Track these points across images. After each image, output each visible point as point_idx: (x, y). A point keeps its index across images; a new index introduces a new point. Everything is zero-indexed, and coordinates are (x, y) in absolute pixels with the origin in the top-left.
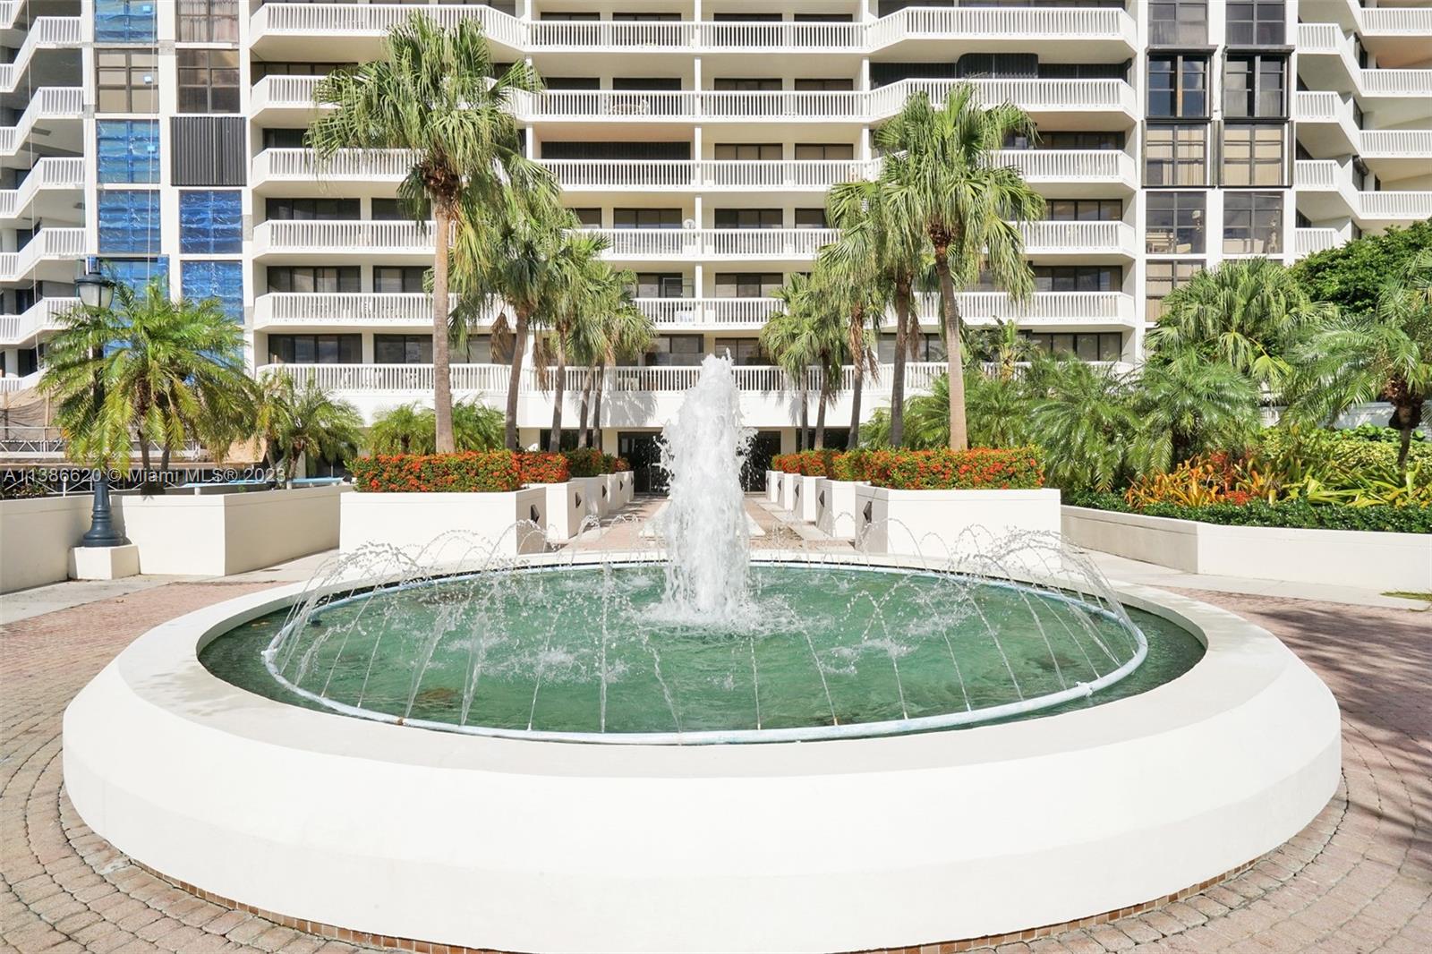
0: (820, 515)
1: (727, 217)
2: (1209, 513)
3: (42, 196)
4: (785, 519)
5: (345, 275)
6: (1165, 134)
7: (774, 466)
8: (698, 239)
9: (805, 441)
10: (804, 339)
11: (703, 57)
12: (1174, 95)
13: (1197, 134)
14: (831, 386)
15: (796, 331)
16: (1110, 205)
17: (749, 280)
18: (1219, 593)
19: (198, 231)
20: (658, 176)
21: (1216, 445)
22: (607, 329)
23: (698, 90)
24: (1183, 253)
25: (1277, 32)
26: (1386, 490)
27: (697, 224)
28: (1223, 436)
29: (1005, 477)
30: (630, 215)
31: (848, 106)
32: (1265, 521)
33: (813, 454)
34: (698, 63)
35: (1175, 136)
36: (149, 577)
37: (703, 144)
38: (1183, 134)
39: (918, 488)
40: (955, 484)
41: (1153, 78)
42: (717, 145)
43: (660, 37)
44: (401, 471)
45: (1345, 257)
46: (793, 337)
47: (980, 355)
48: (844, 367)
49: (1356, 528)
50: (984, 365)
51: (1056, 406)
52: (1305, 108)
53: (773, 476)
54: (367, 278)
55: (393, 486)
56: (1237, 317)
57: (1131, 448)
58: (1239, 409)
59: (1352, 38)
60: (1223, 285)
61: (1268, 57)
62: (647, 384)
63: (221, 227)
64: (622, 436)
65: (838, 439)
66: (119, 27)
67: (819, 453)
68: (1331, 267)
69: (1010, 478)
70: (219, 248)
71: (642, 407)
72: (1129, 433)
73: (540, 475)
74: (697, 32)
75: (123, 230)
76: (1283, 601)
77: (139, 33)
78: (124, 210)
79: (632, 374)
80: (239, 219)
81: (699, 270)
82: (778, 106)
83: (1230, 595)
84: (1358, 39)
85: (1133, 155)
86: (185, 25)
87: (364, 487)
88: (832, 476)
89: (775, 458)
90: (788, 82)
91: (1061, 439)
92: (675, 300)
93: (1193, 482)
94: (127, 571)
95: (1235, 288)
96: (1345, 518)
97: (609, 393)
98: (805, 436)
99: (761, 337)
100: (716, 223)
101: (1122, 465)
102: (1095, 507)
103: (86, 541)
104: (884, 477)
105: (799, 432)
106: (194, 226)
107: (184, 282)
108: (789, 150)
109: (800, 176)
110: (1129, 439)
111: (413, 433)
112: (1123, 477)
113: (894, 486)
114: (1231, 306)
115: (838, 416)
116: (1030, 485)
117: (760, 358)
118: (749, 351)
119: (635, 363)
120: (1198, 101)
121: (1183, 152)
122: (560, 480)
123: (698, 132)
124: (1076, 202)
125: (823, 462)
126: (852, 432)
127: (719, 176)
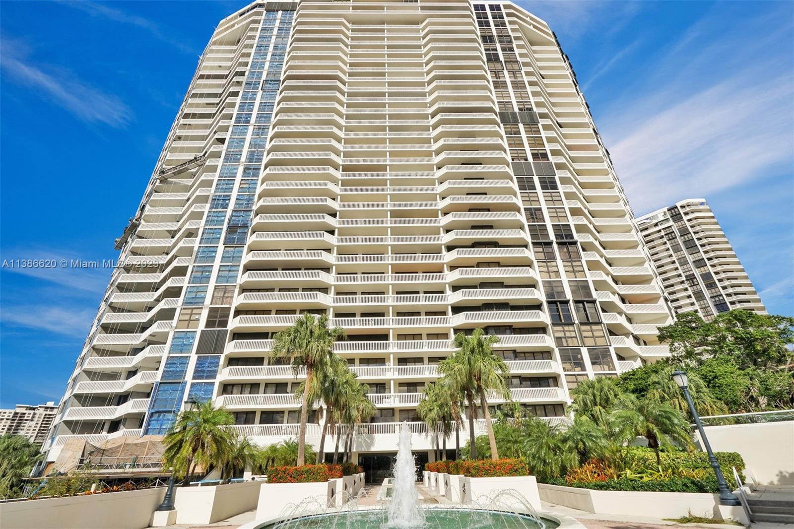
0: (446, 491)
1: (402, 361)
2: (594, 486)
3: (146, 359)
4: (433, 494)
5: (254, 387)
6: (560, 328)
7: (426, 469)
8: (392, 370)
9: (438, 457)
10: (435, 411)
11: (393, 306)
12: (559, 315)
13: (571, 328)
14: (447, 430)
15: (431, 408)
16: (546, 354)
17: (412, 386)
18: (600, 521)
19: (201, 371)
20: (376, 347)
21: (594, 455)
22: (358, 409)
23: (391, 317)
24: (578, 371)
25: (590, 295)
26: (653, 473)
27: (391, 364)
28: (596, 452)
29: (514, 471)
30: (366, 361)
31: (445, 321)
32: (614, 488)
33: (441, 462)
34: (391, 308)
35: (563, 329)
36: (180, 525)
37: (393, 335)
38: (566, 328)
39: (481, 476)
40: (494, 475)
41: (550, 310)
42: (398, 335)
43: (378, 300)
44: (285, 474)
45: (633, 375)
46: (431, 410)
47: (506, 415)
48: (452, 422)
49: (646, 490)
50: (509, 419)
51: (533, 440)
52: (607, 319)
53: (426, 473)
54: (262, 388)
55: (281, 480)
56: (598, 400)
57: (563, 457)
58: (599, 440)
59: (617, 295)
60: (589, 387)
61: (588, 302)
62: (371, 431)
63: (210, 369)
64: (360, 455)
65: (452, 455)
66: (191, 301)
67: (444, 462)
68: (630, 379)
69: (516, 471)
70: (207, 378)
71: (369, 441)
72: (562, 451)
73: (332, 474)
74: (390, 298)
75: (173, 371)
76: (622, 523)
77: (198, 303)
78: (175, 364)
79: (365, 427)
80: (217, 366)
81: (392, 382)
82: (420, 321)
83: (604, 521)
84: (619, 295)
85: (550, 336)
86: (214, 300)
87: (270, 481)
88: (450, 473)
89: (426, 465)
90: (423, 313)
91: (537, 454)
92: (383, 394)
93: (587, 472)
94: (171, 522)
95: (594, 388)
96: (641, 486)
97: (356, 435)
98: (438, 453)
99: (417, 409)
100: (398, 362)
101: (562, 465)
102: (556, 485)
103: (160, 508)
104: (468, 472)
105: (436, 451)
106: (200, 369)
107: (190, 391)
108: (424, 336)
109: (429, 346)
110: (562, 453)
111: (277, 456)
112: (564, 470)
113: (473, 476)
114: (594, 396)
115: (451, 445)
116: (524, 475)
117: (417, 418)
118: (412, 415)
119: (367, 422)
120: (569, 316)
121: (568, 334)
122: (340, 477)
123: (391, 331)
124: (533, 353)
125: (446, 466)
126: (457, 451)
127: (399, 347)
